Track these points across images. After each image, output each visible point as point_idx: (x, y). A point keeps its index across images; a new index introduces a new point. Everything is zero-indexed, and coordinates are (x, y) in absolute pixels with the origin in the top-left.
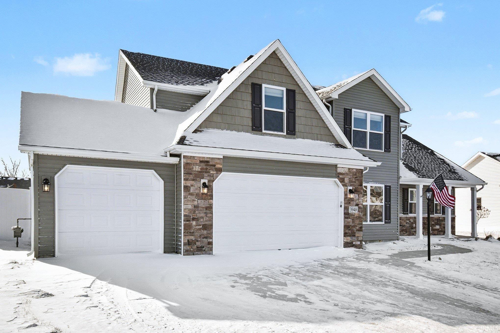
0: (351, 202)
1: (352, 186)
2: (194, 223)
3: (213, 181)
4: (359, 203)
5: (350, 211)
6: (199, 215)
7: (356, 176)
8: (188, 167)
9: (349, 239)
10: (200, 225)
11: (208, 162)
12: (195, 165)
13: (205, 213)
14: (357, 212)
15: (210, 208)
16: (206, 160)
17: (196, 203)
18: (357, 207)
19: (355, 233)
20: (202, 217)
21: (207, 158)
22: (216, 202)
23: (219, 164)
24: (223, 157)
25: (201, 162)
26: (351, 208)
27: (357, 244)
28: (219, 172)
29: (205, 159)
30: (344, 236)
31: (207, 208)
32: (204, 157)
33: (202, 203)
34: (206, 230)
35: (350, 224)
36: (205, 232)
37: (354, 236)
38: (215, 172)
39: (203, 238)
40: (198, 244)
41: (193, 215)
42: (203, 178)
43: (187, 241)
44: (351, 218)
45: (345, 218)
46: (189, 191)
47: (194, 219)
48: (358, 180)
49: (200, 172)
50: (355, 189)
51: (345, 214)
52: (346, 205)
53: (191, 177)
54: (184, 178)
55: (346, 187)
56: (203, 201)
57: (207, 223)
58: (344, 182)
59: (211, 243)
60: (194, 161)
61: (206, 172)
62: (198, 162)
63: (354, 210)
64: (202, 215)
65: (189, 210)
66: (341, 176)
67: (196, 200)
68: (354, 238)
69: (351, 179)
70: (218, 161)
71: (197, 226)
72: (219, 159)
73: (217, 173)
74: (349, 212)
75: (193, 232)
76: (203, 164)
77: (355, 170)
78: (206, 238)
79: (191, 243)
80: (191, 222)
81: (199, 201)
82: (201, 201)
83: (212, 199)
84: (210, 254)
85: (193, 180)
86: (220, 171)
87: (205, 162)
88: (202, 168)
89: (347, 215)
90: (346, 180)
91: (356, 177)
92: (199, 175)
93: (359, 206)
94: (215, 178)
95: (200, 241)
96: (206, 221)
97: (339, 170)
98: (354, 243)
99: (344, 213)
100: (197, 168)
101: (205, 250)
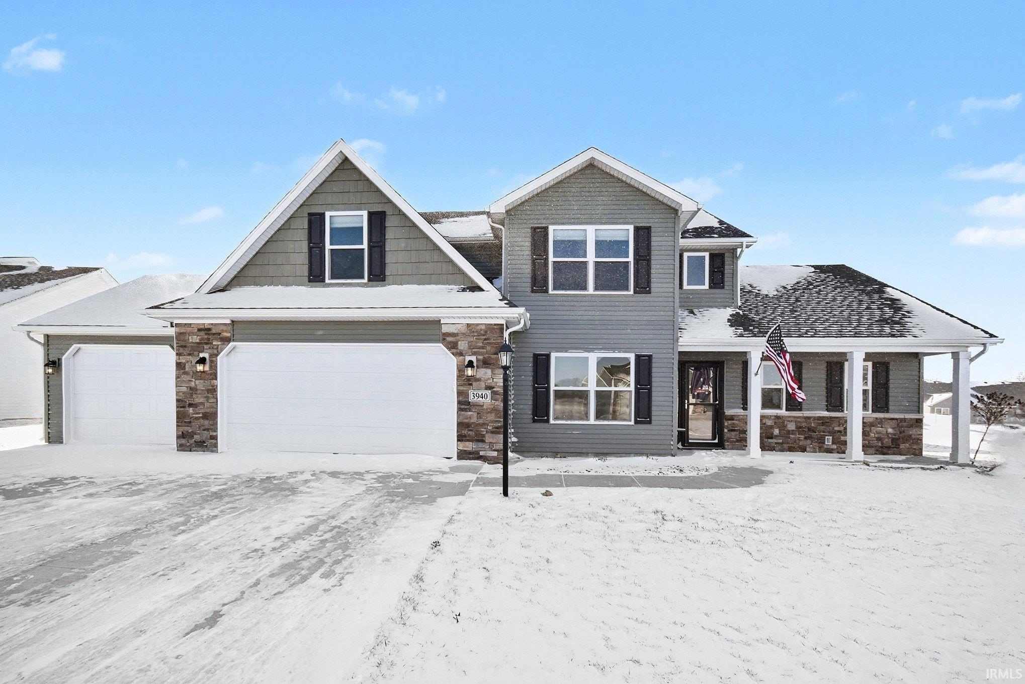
0: (474, 384)
1: (475, 355)
2: (191, 410)
3: (217, 355)
4: (493, 385)
5: (471, 398)
6: (197, 401)
7: (484, 337)
8: (182, 337)
9: (469, 446)
10: (199, 413)
11: (209, 329)
12: (192, 334)
13: (205, 397)
14: (488, 399)
15: (213, 390)
16: (208, 327)
17: (193, 384)
18: (489, 392)
19: (484, 436)
20: (203, 404)
21: (209, 324)
22: (222, 383)
23: (226, 331)
24: (233, 321)
25: (199, 330)
26: (472, 393)
27: (488, 455)
28: (226, 343)
29: (206, 327)
30: (458, 440)
31: (208, 391)
32: (204, 324)
33: (200, 384)
34: (207, 419)
35: (472, 421)
36: (206, 422)
37: (483, 441)
38: (219, 343)
39: (204, 430)
40: (197, 437)
41: (189, 399)
42: (202, 352)
43: (181, 433)
44: (474, 411)
45: (460, 410)
46: (184, 368)
47: (190, 405)
48: (490, 343)
49: (198, 343)
50: (483, 360)
51: (459, 403)
52: (461, 388)
53: (187, 351)
54: (177, 352)
55: (463, 357)
56: (202, 381)
57: (208, 410)
58: (457, 349)
59: (215, 438)
60: (189, 329)
61: (206, 344)
62: (196, 330)
63: (482, 397)
64: (202, 400)
65: (184, 393)
66: (449, 339)
67: (192, 381)
68: (480, 445)
69: (473, 343)
70: (225, 328)
71: (194, 414)
72: (225, 324)
73: (223, 344)
74: (470, 401)
75: (190, 422)
76: (202, 333)
77: (483, 327)
78: (208, 430)
79: (186, 435)
80: (187, 409)
81: (197, 382)
82: (200, 383)
83: (216, 379)
84: (212, 451)
85: (189, 354)
86: (228, 340)
87: (206, 330)
88: (201, 338)
89: (464, 404)
90: (462, 345)
91: (485, 339)
92: (199, 347)
93: (495, 389)
94: (219, 351)
95: (199, 434)
96: (207, 408)
97: (445, 329)
98: (482, 453)
99: (458, 401)
100: (195, 339)
101: (206, 446)
